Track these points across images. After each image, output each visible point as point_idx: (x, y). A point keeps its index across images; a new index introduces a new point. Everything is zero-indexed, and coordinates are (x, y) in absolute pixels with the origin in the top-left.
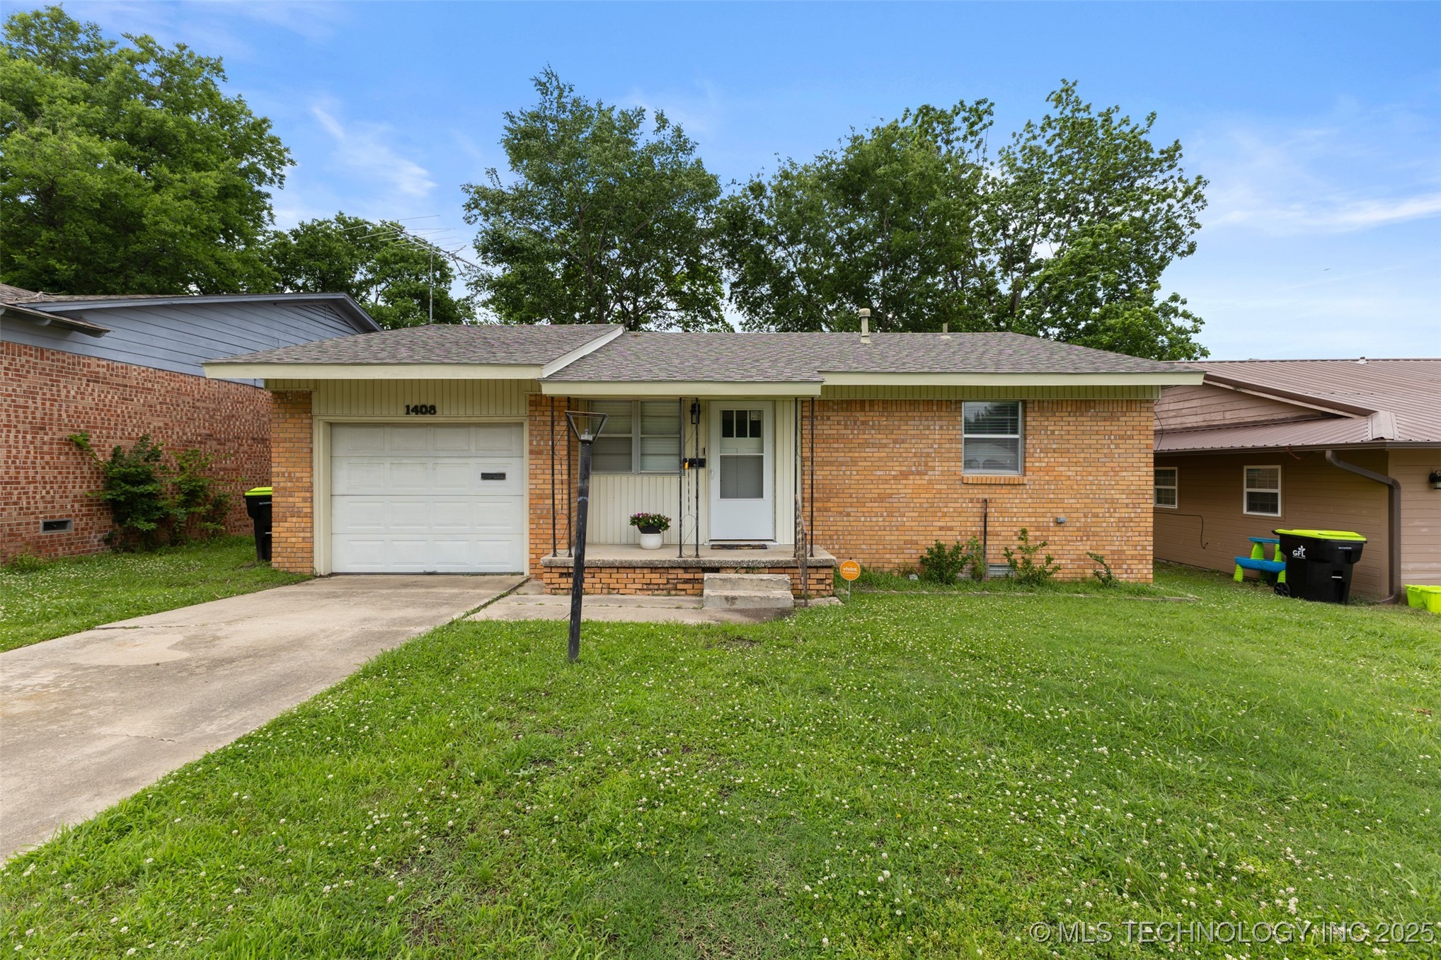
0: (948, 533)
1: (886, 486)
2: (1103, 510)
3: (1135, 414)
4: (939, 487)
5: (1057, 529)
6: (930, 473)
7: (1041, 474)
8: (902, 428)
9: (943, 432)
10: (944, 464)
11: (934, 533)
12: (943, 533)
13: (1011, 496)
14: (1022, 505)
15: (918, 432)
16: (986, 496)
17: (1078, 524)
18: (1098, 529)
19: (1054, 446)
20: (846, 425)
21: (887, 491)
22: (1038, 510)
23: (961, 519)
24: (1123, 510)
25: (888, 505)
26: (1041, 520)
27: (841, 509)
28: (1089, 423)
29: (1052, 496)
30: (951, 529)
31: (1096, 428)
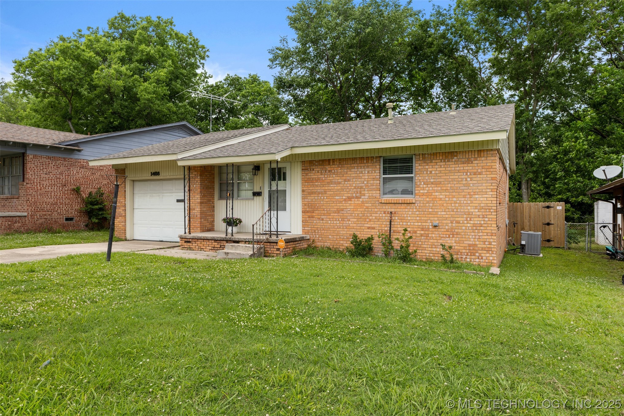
0: (373, 230)
1: (341, 205)
2: (463, 219)
3: (483, 159)
4: (367, 205)
5: (434, 230)
6: (363, 197)
7: (424, 197)
8: (349, 173)
9: (370, 175)
10: (370, 192)
11: (365, 230)
12: (370, 230)
13: (407, 210)
14: (413, 215)
15: (356, 175)
16: (393, 210)
17: (447, 227)
18: (460, 231)
19: (432, 180)
20: (321, 172)
21: (341, 207)
22: (422, 218)
23: (379, 223)
24: (476, 219)
25: (341, 215)
26: (424, 224)
27: (319, 217)
28: (454, 166)
29: (431, 210)
30: (374, 228)
31: (458, 169)
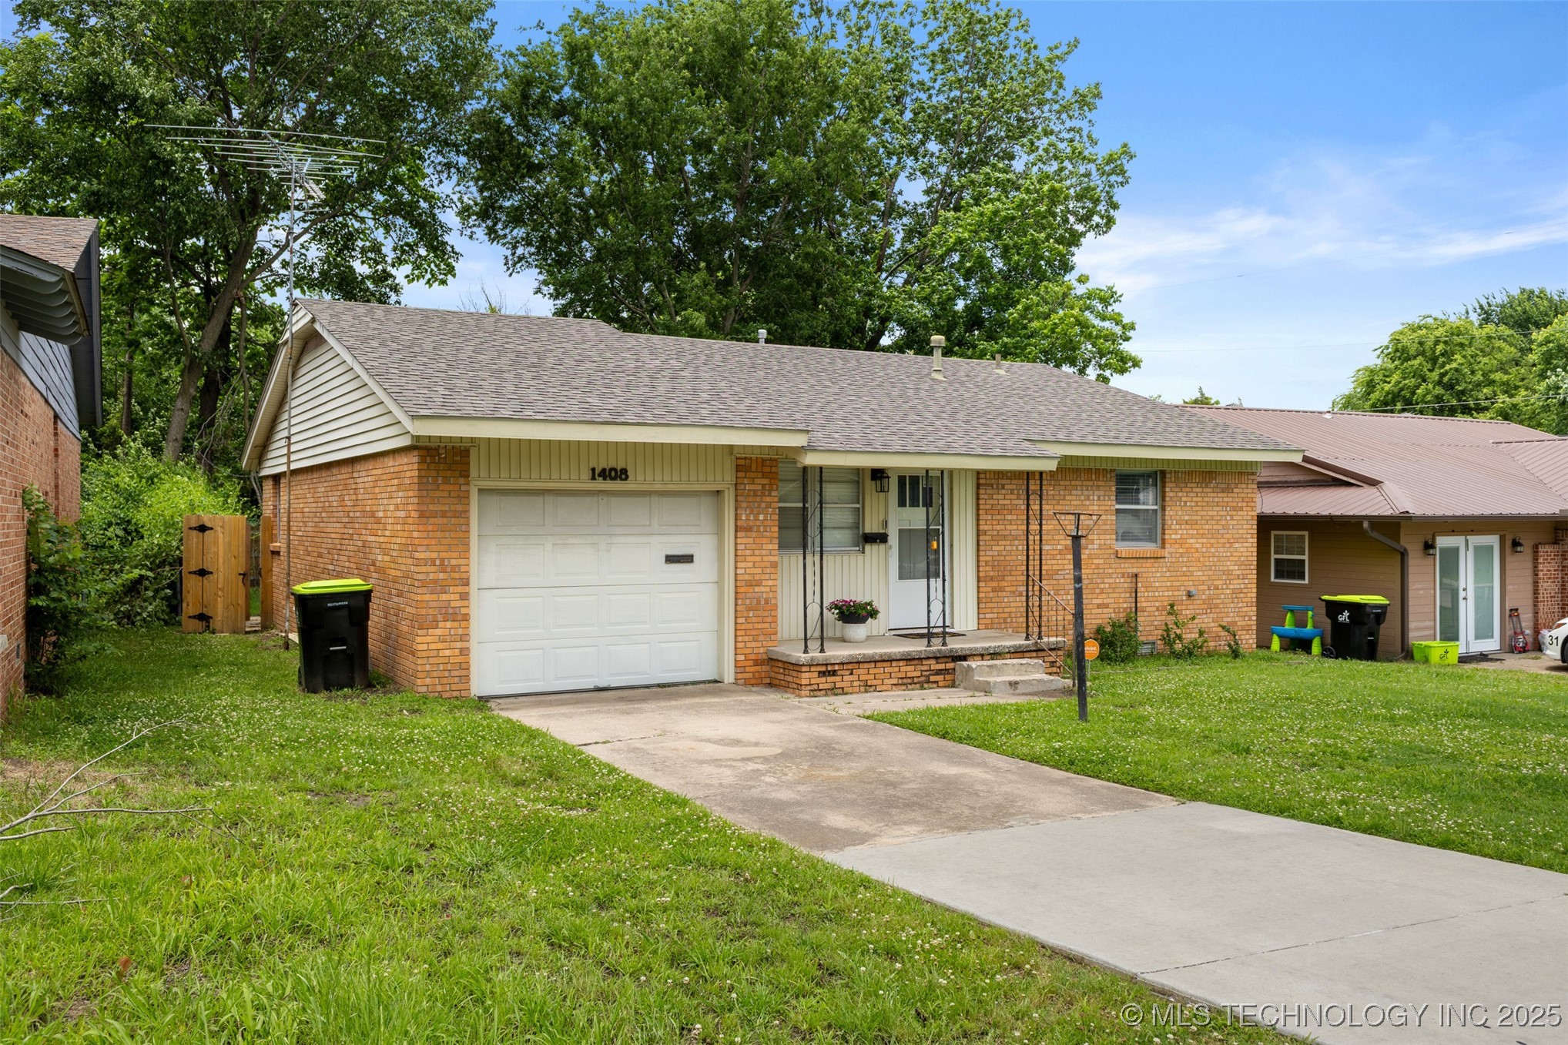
0: (1105, 610)
1: (1055, 562)
2: (1221, 582)
3: (1244, 486)
4: (1096, 561)
5: (1188, 602)
6: (1090, 546)
7: (1177, 546)
8: (1068, 498)
9: (1102, 503)
10: (1102, 537)
11: (1094, 611)
12: (1100, 611)
13: (1154, 570)
14: (1162, 579)
15: (1079, 503)
16: (1135, 571)
17: (1204, 597)
18: (1218, 601)
19: (1187, 518)
20: (1018, 494)
21: (1055, 567)
22: (1175, 584)
23: (1114, 595)
24: (1235, 582)
25: (1055, 582)
26: (1176, 593)
27: (1014, 589)
28: (1212, 495)
29: (1185, 569)
30: (1106, 606)
31: (1216, 499)
